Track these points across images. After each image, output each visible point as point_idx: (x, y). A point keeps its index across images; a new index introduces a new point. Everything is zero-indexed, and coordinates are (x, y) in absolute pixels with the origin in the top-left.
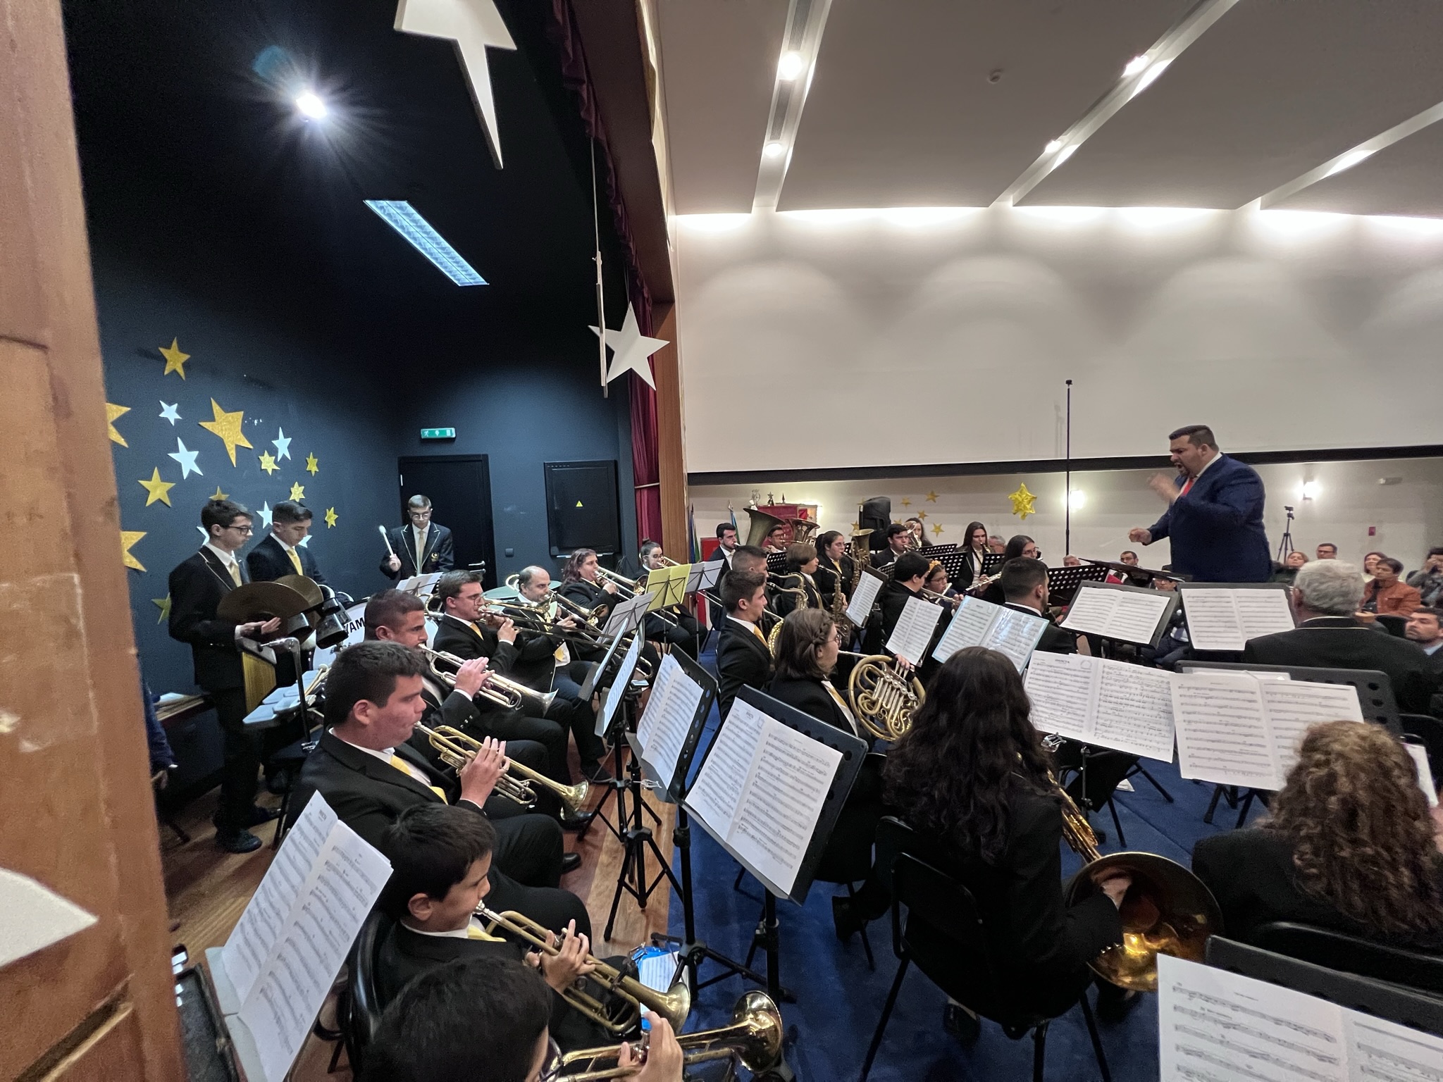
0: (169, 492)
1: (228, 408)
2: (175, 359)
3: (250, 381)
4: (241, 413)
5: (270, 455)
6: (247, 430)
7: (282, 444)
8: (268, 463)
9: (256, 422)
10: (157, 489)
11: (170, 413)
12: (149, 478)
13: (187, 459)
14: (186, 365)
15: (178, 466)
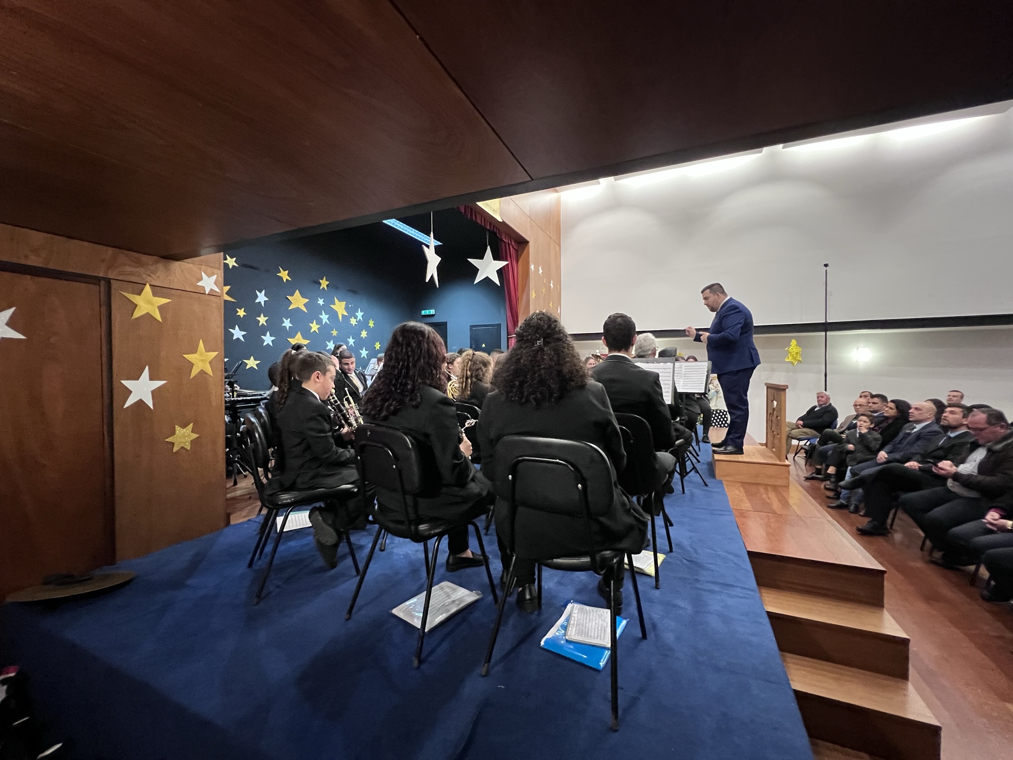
0: (318, 329)
1: (340, 300)
2: (324, 283)
3: (349, 291)
4: (345, 302)
5: (354, 318)
6: (346, 308)
7: (360, 314)
8: (353, 321)
9: (350, 306)
10: (314, 327)
11: (321, 302)
12: (312, 323)
13: (325, 318)
14: (327, 286)
15: (322, 319)
